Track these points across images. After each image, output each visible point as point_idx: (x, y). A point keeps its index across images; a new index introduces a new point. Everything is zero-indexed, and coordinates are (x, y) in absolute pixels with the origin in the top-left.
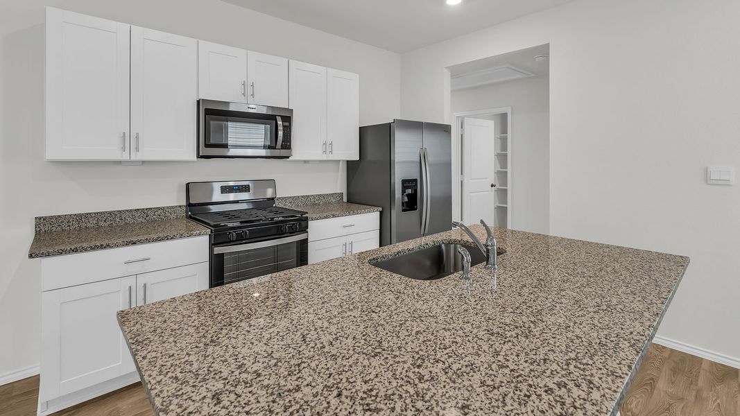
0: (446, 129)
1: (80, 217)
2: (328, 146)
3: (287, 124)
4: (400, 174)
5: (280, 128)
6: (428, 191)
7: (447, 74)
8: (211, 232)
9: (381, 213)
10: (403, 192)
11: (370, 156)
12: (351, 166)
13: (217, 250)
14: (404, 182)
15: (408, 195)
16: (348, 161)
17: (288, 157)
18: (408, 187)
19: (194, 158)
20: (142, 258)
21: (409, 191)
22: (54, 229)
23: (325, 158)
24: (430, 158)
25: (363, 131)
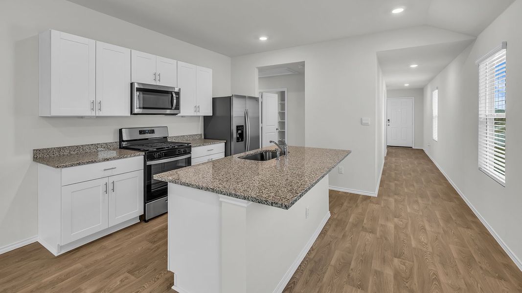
0: (256, 99)
1: (59, 149)
2: (197, 108)
3: (178, 96)
4: (235, 123)
5: (175, 98)
6: (249, 132)
7: (256, 71)
8: (145, 154)
9: (225, 143)
10: (237, 132)
11: (218, 114)
12: (206, 119)
13: (149, 163)
14: (237, 127)
15: (240, 134)
16: (204, 116)
17: (177, 114)
18: (239, 130)
19: (130, 115)
20: (111, 168)
21: (240, 132)
22: (45, 156)
23: (195, 115)
24: (250, 114)
25: (214, 100)
